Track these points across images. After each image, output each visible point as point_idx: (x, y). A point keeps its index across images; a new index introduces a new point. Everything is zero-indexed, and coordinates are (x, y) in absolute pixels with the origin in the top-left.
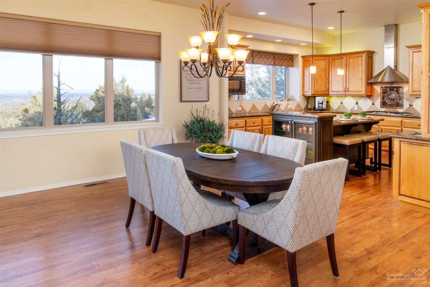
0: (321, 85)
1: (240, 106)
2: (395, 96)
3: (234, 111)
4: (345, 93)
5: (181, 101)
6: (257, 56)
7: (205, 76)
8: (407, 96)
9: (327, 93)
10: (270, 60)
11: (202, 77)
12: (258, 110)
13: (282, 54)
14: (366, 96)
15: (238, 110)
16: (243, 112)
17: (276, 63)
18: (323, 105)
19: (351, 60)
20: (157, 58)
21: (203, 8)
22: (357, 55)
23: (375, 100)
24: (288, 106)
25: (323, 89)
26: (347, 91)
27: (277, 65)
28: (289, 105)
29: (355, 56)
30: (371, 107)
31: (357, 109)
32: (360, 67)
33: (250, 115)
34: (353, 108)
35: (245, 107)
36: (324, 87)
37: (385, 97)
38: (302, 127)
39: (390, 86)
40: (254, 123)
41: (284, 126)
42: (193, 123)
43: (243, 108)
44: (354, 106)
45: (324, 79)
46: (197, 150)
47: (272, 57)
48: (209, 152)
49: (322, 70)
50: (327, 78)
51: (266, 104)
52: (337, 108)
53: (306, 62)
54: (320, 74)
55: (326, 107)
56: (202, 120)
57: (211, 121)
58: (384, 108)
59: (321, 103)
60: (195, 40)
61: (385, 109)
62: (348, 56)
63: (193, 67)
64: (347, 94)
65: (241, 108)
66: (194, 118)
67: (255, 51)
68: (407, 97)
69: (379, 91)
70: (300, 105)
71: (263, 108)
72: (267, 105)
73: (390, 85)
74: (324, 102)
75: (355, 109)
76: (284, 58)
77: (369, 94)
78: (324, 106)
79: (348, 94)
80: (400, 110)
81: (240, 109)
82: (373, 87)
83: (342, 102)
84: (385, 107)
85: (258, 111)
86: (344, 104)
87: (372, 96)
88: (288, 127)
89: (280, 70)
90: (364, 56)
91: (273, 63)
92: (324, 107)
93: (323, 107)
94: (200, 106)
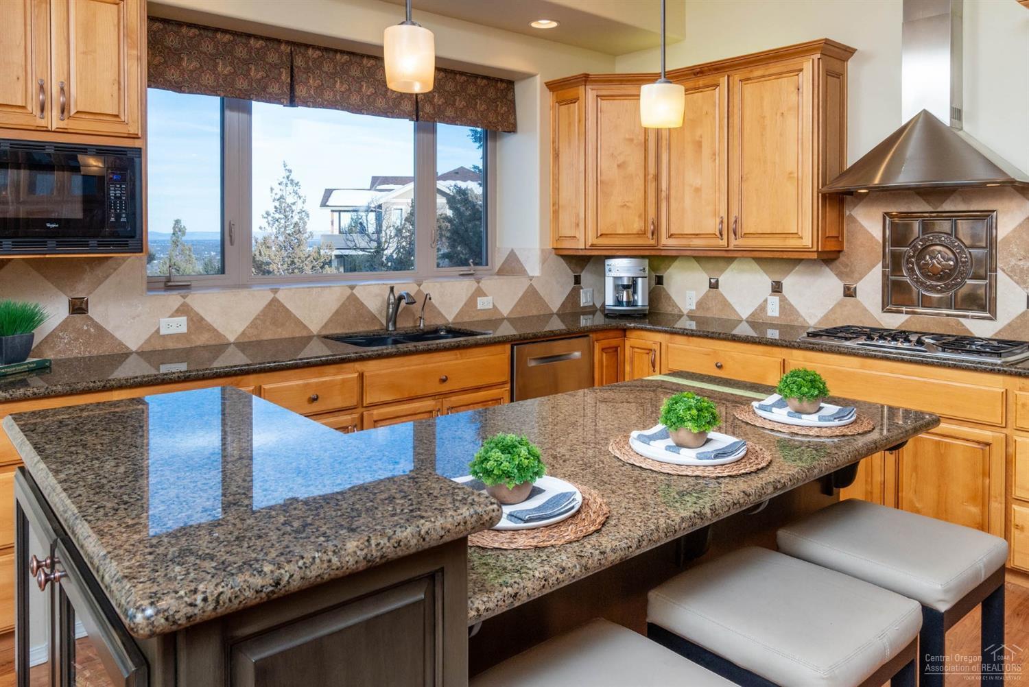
0: (623, 206)
1: (183, 311)
2: (951, 256)
3: (134, 338)
4: (724, 242)
6: (319, 67)
8: (1013, 255)
9: (653, 242)
12: (305, 327)
13: (462, 73)
14: (815, 256)
15: (162, 332)
16: (202, 339)
17: (428, 109)
18: (635, 292)
19: (749, 88)
22: (774, 68)
23: (856, 275)
24: (480, 300)
25: (637, 226)
26: (732, 236)
27: (431, 119)
28: (485, 295)
29: (767, 73)
30: (840, 305)
31: (776, 314)
32: (791, 121)
34: (763, 308)
35: (211, 317)
36: (640, 216)
37: (904, 261)
39: (931, 209)
44: (766, 301)
45: (639, 182)
49: (631, 140)
50: (650, 177)
51: (353, 294)
52: (694, 307)
53: (564, 108)
54: (621, 159)
55: (647, 304)
58: (901, 312)
59: (626, 287)
61: (904, 317)
62: (737, 76)
64: (731, 248)
65: (183, 320)
67: (307, 46)
68: (1013, 262)
69: (877, 234)
70: (542, 292)
71: (337, 312)
72: (357, 299)
73: (928, 202)
74: (640, 280)
75: (770, 313)
76: (471, 90)
77: (831, 246)
78: (641, 299)
79: (736, 246)
80: (980, 327)
81: (176, 326)
82: (847, 213)
83: (717, 281)
84: (904, 309)
85: (305, 334)
86: (722, 288)
87: (842, 258)
90: (809, 67)
92: (640, 303)
93: (635, 301)
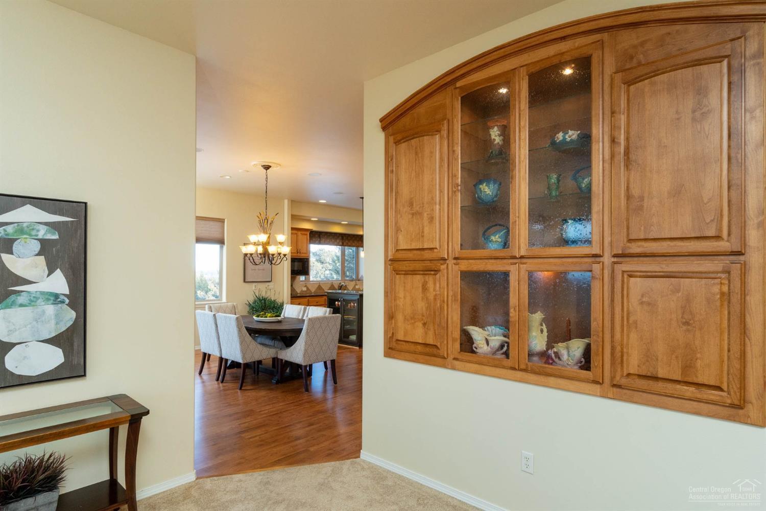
1: (306, 286)
3: (298, 291)
5: (245, 281)
7: (260, 263)
10: (338, 241)
11: (257, 265)
12: (324, 290)
13: (351, 235)
15: (303, 290)
16: (308, 293)
17: (345, 244)
20: (221, 242)
21: (259, 216)
24: (356, 286)
27: (346, 246)
33: (315, 295)
35: (310, 288)
38: (351, 303)
40: (317, 302)
41: (336, 303)
42: (255, 302)
43: (308, 289)
46: (254, 317)
47: (340, 237)
48: (262, 317)
56: (265, 300)
57: (273, 299)
60: (253, 238)
63: (251, 258)
66: (257, 297)
71: (330, 288)
72: (333, 285)
81: (305, 289)
88: (340, 303)
89: (349, 251)
91: (341, 243)
94: (262, 287)
